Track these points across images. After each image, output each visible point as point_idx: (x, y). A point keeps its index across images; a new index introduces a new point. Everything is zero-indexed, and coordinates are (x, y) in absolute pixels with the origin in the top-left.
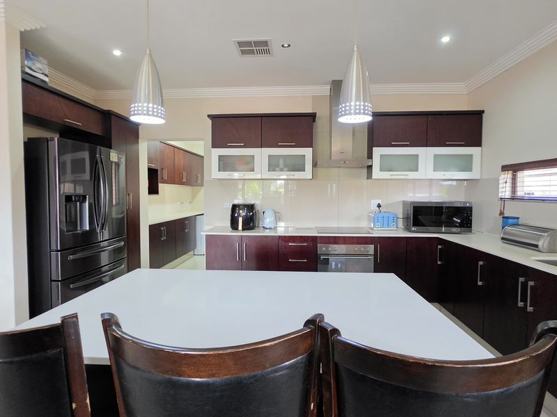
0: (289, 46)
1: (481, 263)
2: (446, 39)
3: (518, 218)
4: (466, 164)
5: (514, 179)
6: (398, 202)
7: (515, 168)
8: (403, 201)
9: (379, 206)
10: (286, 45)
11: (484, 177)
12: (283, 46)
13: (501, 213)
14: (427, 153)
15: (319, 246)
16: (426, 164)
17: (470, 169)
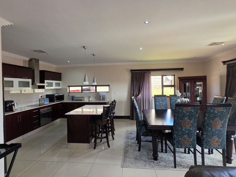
1: (76, 105)
3: (74, 96)
7: (69, 86)
8: (46, 95)
9: (41, 97)
11: (62, 88)
13: (69, 95)
14: (54, 82)
15: (41, 110)
16: (54, 84)
17: (60, 86)
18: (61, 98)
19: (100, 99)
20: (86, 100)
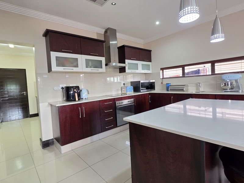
0: (115, 4)
1: (172, 97)
2: (157, 23)
3: (170, 84)
4: (148, 68)
5: (163, 72)
6: (129, 82)
7: (162, 69)
8: (131, 82)
9: (124, 84)
10: (114, 4)
11: (153, 72)
12: (112, 4)
13: (162, 83)
14: (140, 63)
15: (117, 102)
16: (140, 67)
17: (149, 70)
18: (151, 86)
19: (225, 88)
20: (192, 90)
